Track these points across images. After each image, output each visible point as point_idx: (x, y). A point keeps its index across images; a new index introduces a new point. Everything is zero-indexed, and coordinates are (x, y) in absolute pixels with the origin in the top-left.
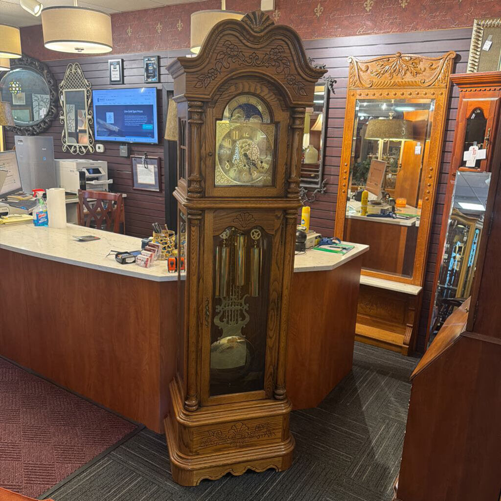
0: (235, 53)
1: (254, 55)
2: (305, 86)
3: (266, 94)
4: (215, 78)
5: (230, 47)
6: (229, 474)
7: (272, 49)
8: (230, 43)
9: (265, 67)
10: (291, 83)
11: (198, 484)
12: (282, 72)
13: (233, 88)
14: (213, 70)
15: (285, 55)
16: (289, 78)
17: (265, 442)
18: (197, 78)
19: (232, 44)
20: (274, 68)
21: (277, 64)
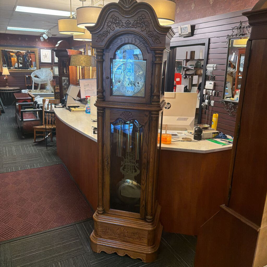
0: (117, 22)
1: (128, 22)
2: (159, 37)
3: (138, 44)
4: (107, 36)
5: (115, 18)
6: (116, 253)
7: (138, 17)
8: (114, 16)
9: (135, 28)
10: (150, 36)
11: (100, 253)
12: (144, 30)
13: (119, 41)
14: (105, 32)
15: (146, 20)
16: (149, 33)
17: (137, 243)
18: (97, 36)
19: (115, 17)
20: (140, 28)
21: (142, 25)
